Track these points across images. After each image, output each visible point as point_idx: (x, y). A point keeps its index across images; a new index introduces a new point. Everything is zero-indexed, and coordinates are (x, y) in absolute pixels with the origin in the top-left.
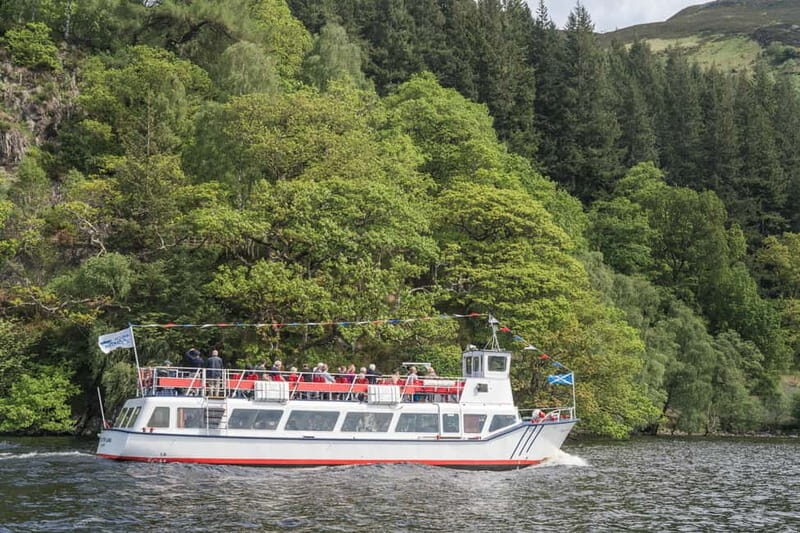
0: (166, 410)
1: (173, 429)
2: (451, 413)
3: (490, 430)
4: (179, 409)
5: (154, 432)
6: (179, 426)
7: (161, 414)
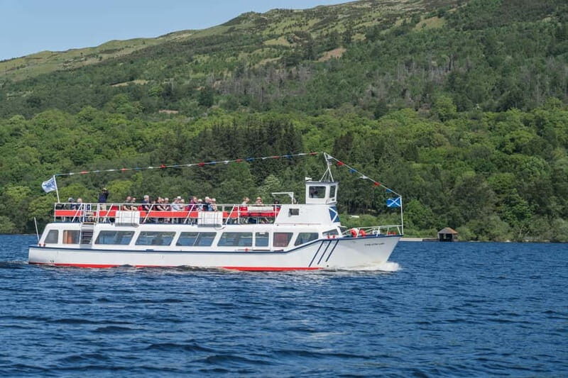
0: (56, 232)
1: (60, 244)
2: (262, 232)
3: (295, 245)
4: (65, 231)
5: (46, 246)
6: (64, 242)
7: (52, 235)
